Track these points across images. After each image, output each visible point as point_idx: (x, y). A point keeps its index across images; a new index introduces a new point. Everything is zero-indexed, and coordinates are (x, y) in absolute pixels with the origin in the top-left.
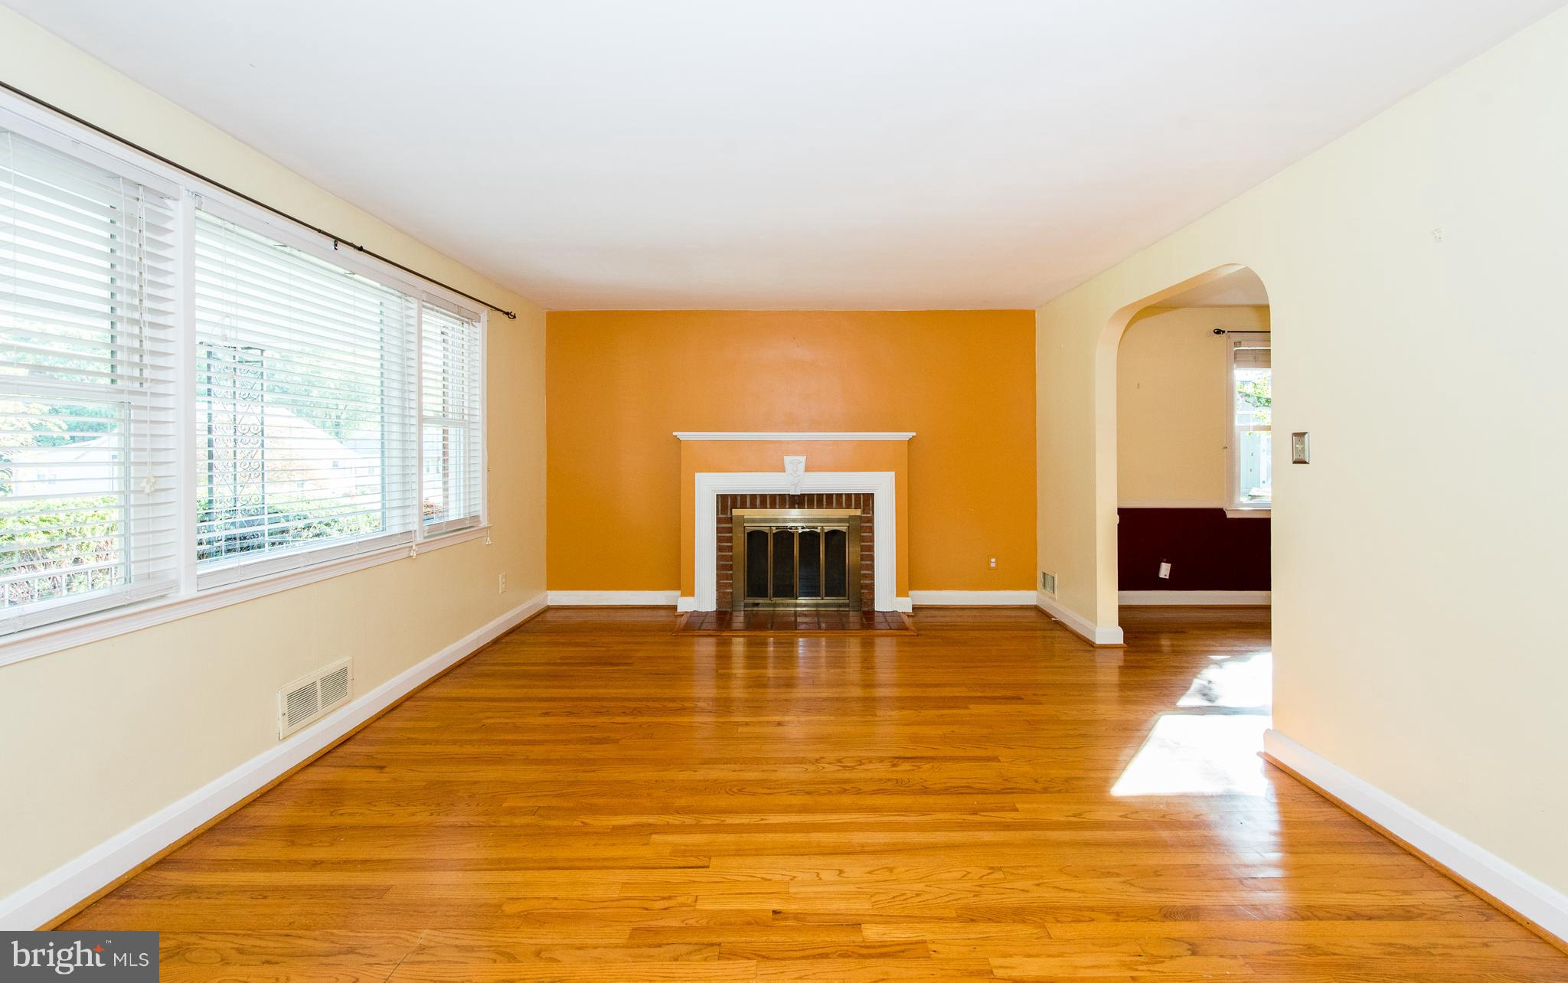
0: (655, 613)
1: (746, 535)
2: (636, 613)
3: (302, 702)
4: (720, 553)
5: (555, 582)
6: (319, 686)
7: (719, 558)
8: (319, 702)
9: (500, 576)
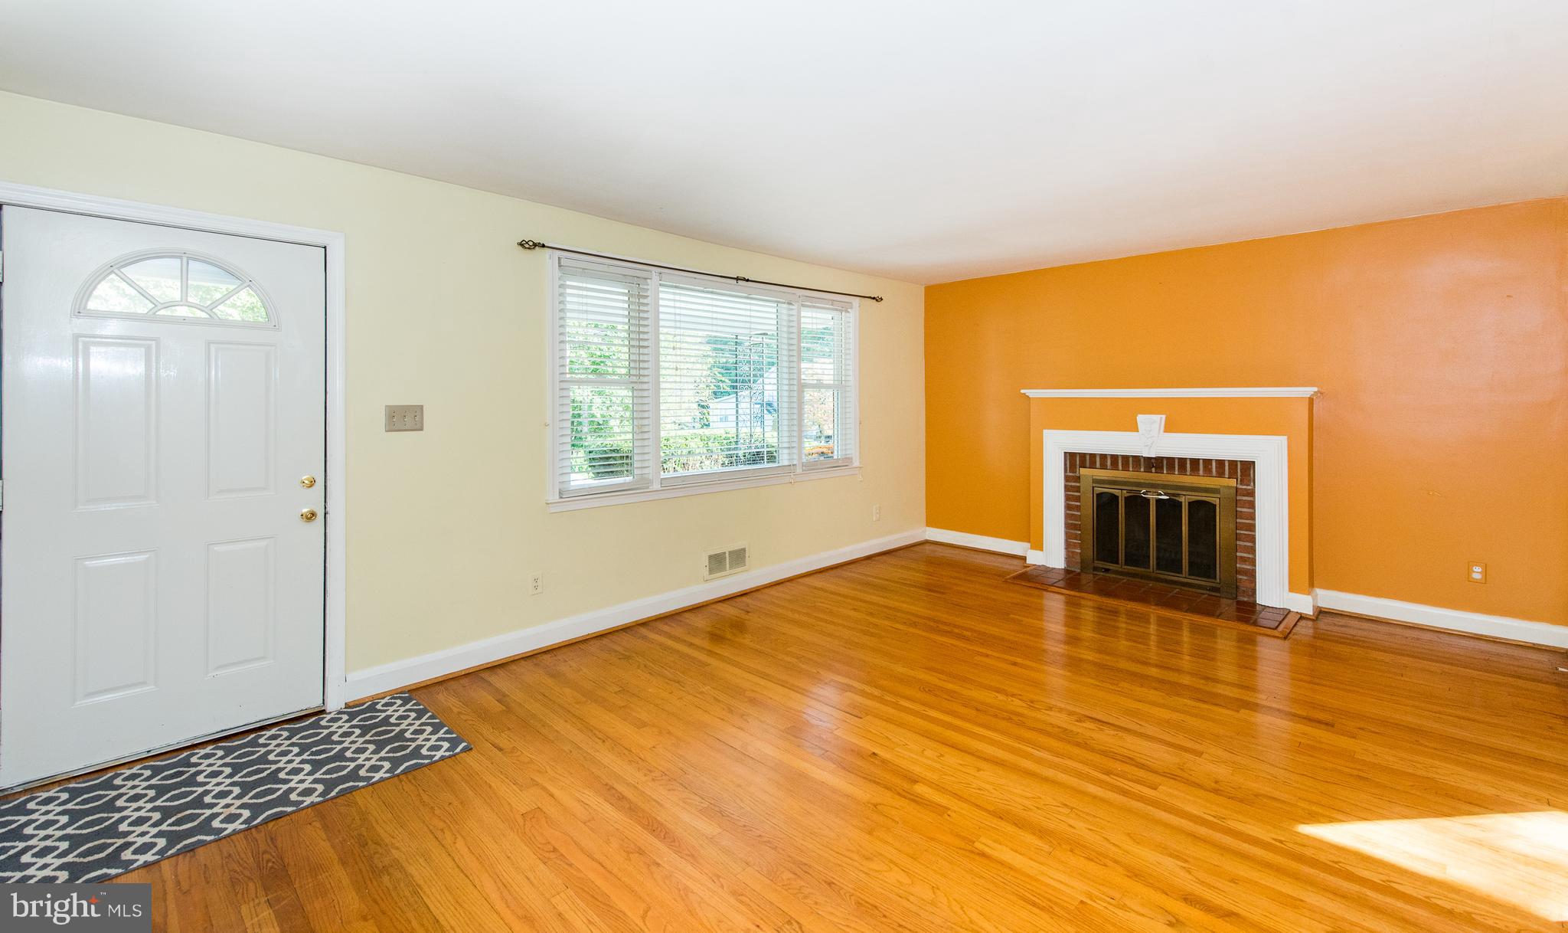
0: (1009, 561)
1: (1095, 495)
2: (993, 558)
3: (717, 562)
4: (1068, 512)
5: (931, 522)
6: (727, 555)
7: (1067, 516)
8: (728, 566)
9: (874, 507)
